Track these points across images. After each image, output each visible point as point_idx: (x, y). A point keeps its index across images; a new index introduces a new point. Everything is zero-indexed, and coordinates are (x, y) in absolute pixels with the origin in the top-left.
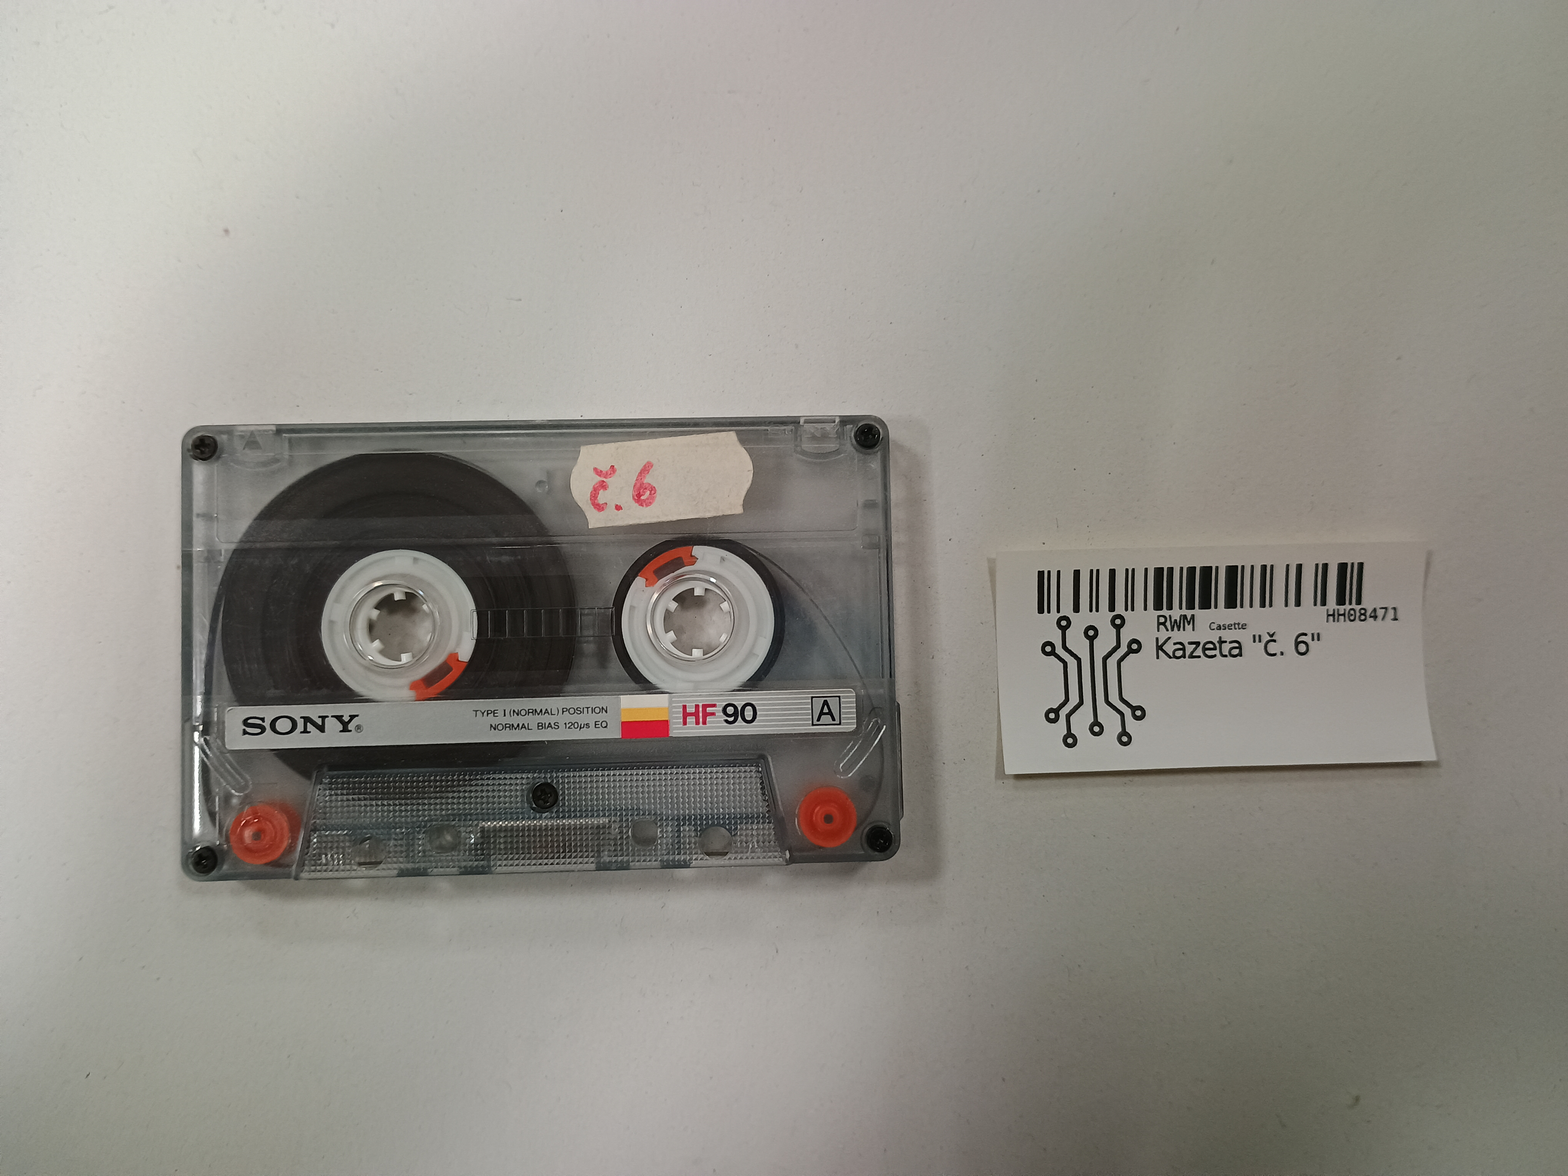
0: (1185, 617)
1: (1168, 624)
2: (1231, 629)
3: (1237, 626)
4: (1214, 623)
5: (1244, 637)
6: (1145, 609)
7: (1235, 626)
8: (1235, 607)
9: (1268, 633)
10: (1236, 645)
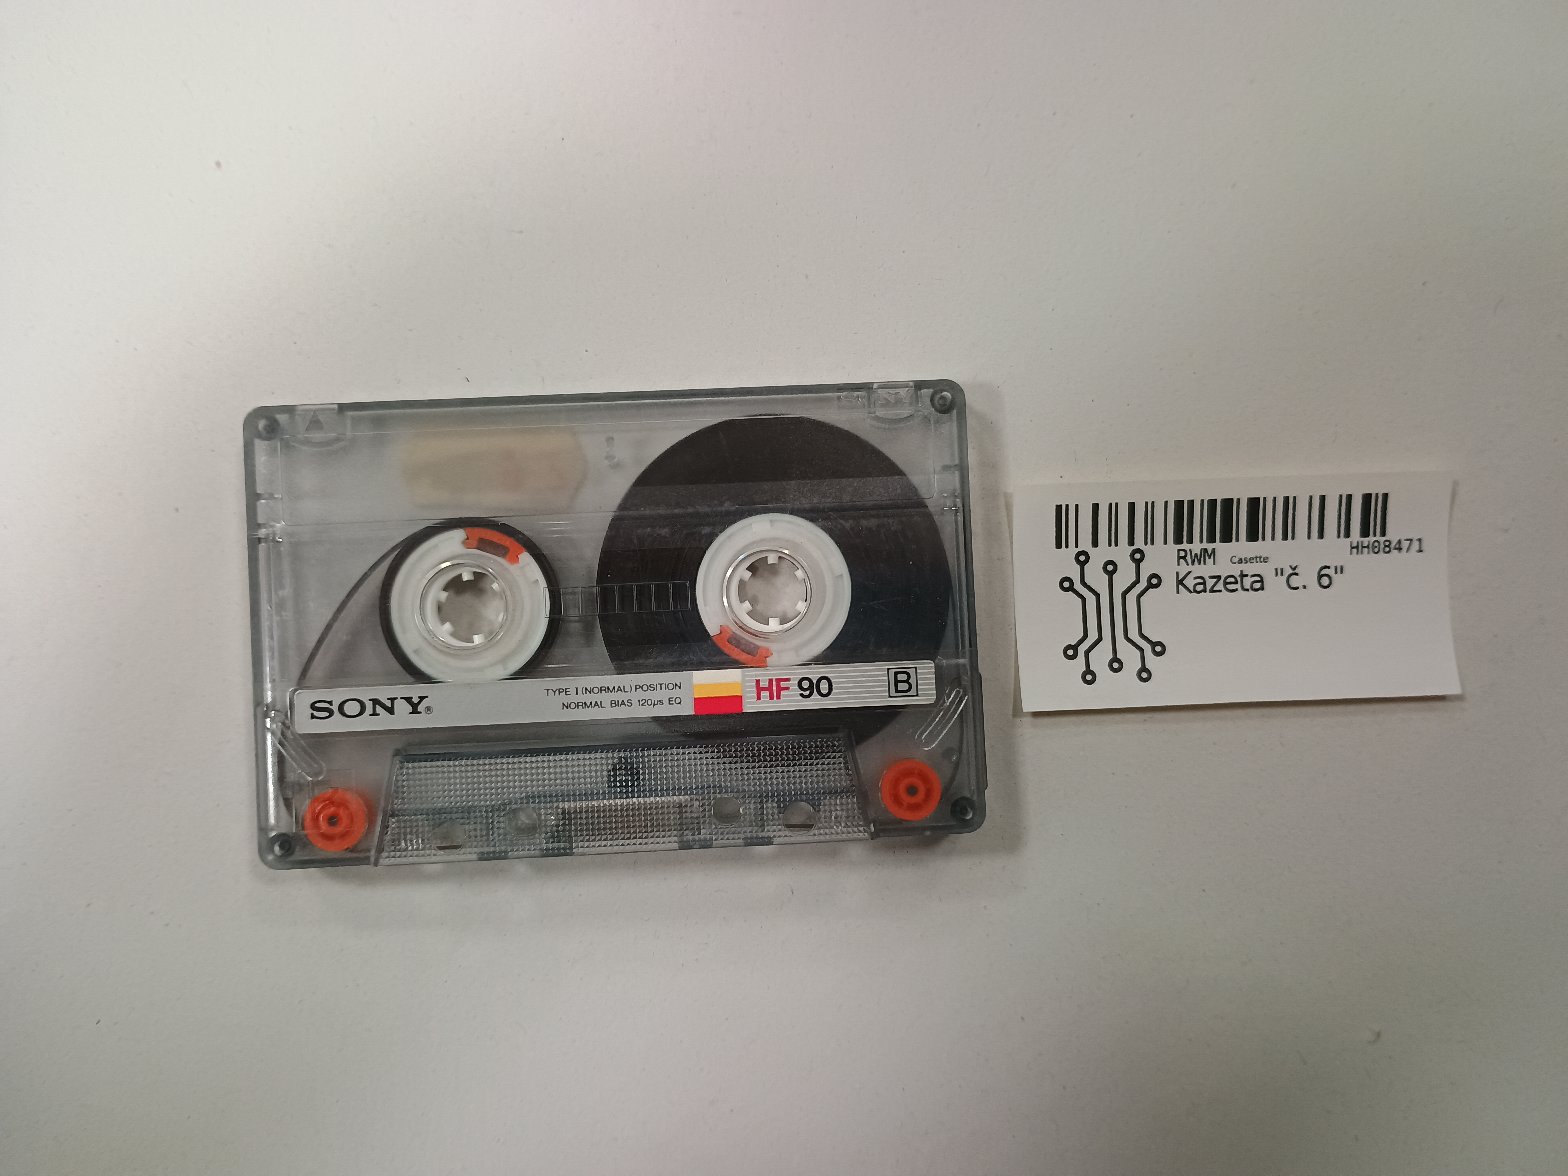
0: (1206, 550)
1: (1188, 558)
2: (1253, 563)
3: (1258, 559)
4: (1235, 557)
5: (1266, 570)
6: (1165, 543)
7: (1256, 560)
8: (1256, 540)
9: (1291, 567)
10: (1258, 579)
